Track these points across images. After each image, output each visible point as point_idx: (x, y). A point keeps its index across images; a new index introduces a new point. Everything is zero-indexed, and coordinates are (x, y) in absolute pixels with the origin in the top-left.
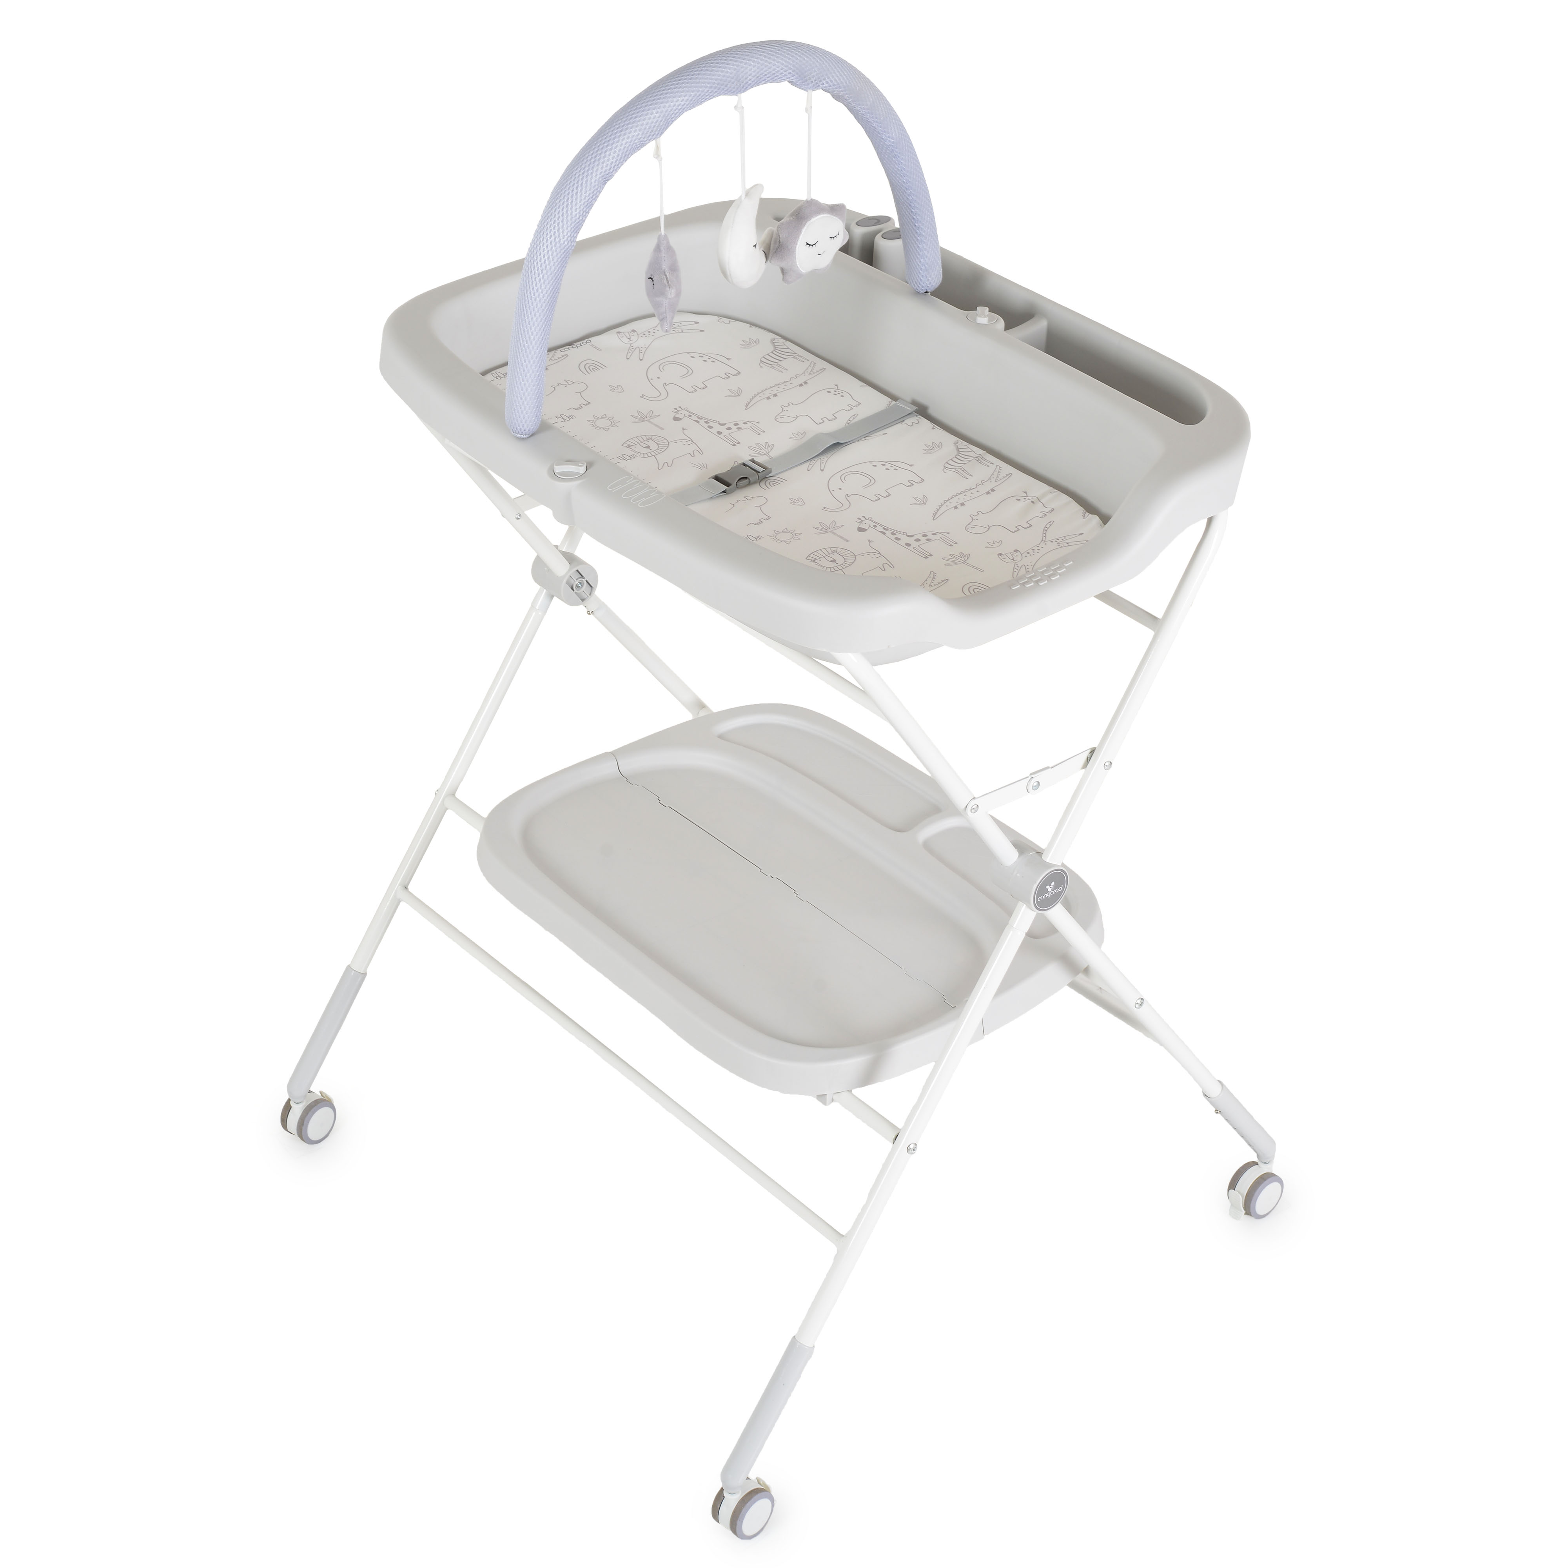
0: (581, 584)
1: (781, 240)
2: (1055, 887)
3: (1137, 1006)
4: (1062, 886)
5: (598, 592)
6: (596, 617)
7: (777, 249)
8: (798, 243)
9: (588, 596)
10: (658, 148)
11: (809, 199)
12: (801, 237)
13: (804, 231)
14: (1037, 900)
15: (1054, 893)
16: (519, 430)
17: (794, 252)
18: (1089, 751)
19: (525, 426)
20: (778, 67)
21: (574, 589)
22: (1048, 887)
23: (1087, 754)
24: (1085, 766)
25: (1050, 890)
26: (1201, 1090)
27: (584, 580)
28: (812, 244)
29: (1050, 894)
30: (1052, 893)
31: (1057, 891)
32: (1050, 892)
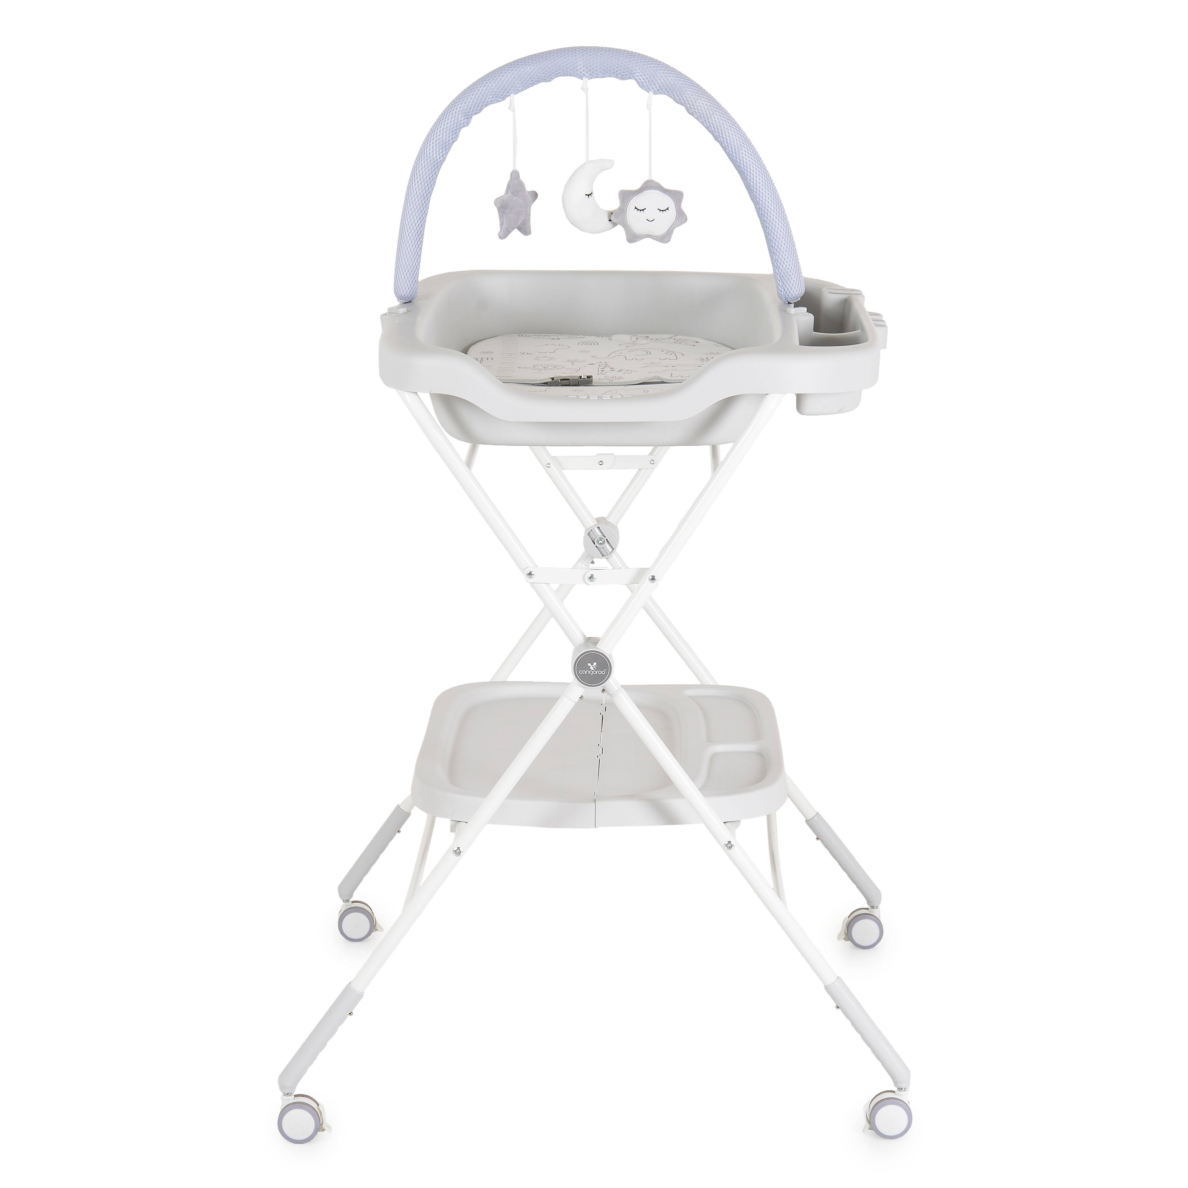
0: (601, 540)
2: (597, 668)
8: (629, 206)
12: (631, 202)
13: (634, 198)
17: (625, 212)
25: (592, 668)
27: (605, 538)
28: (640, 209)
29: (593, 672)
30: (595, 672)
31: (602, 672)
32: (593, 671)
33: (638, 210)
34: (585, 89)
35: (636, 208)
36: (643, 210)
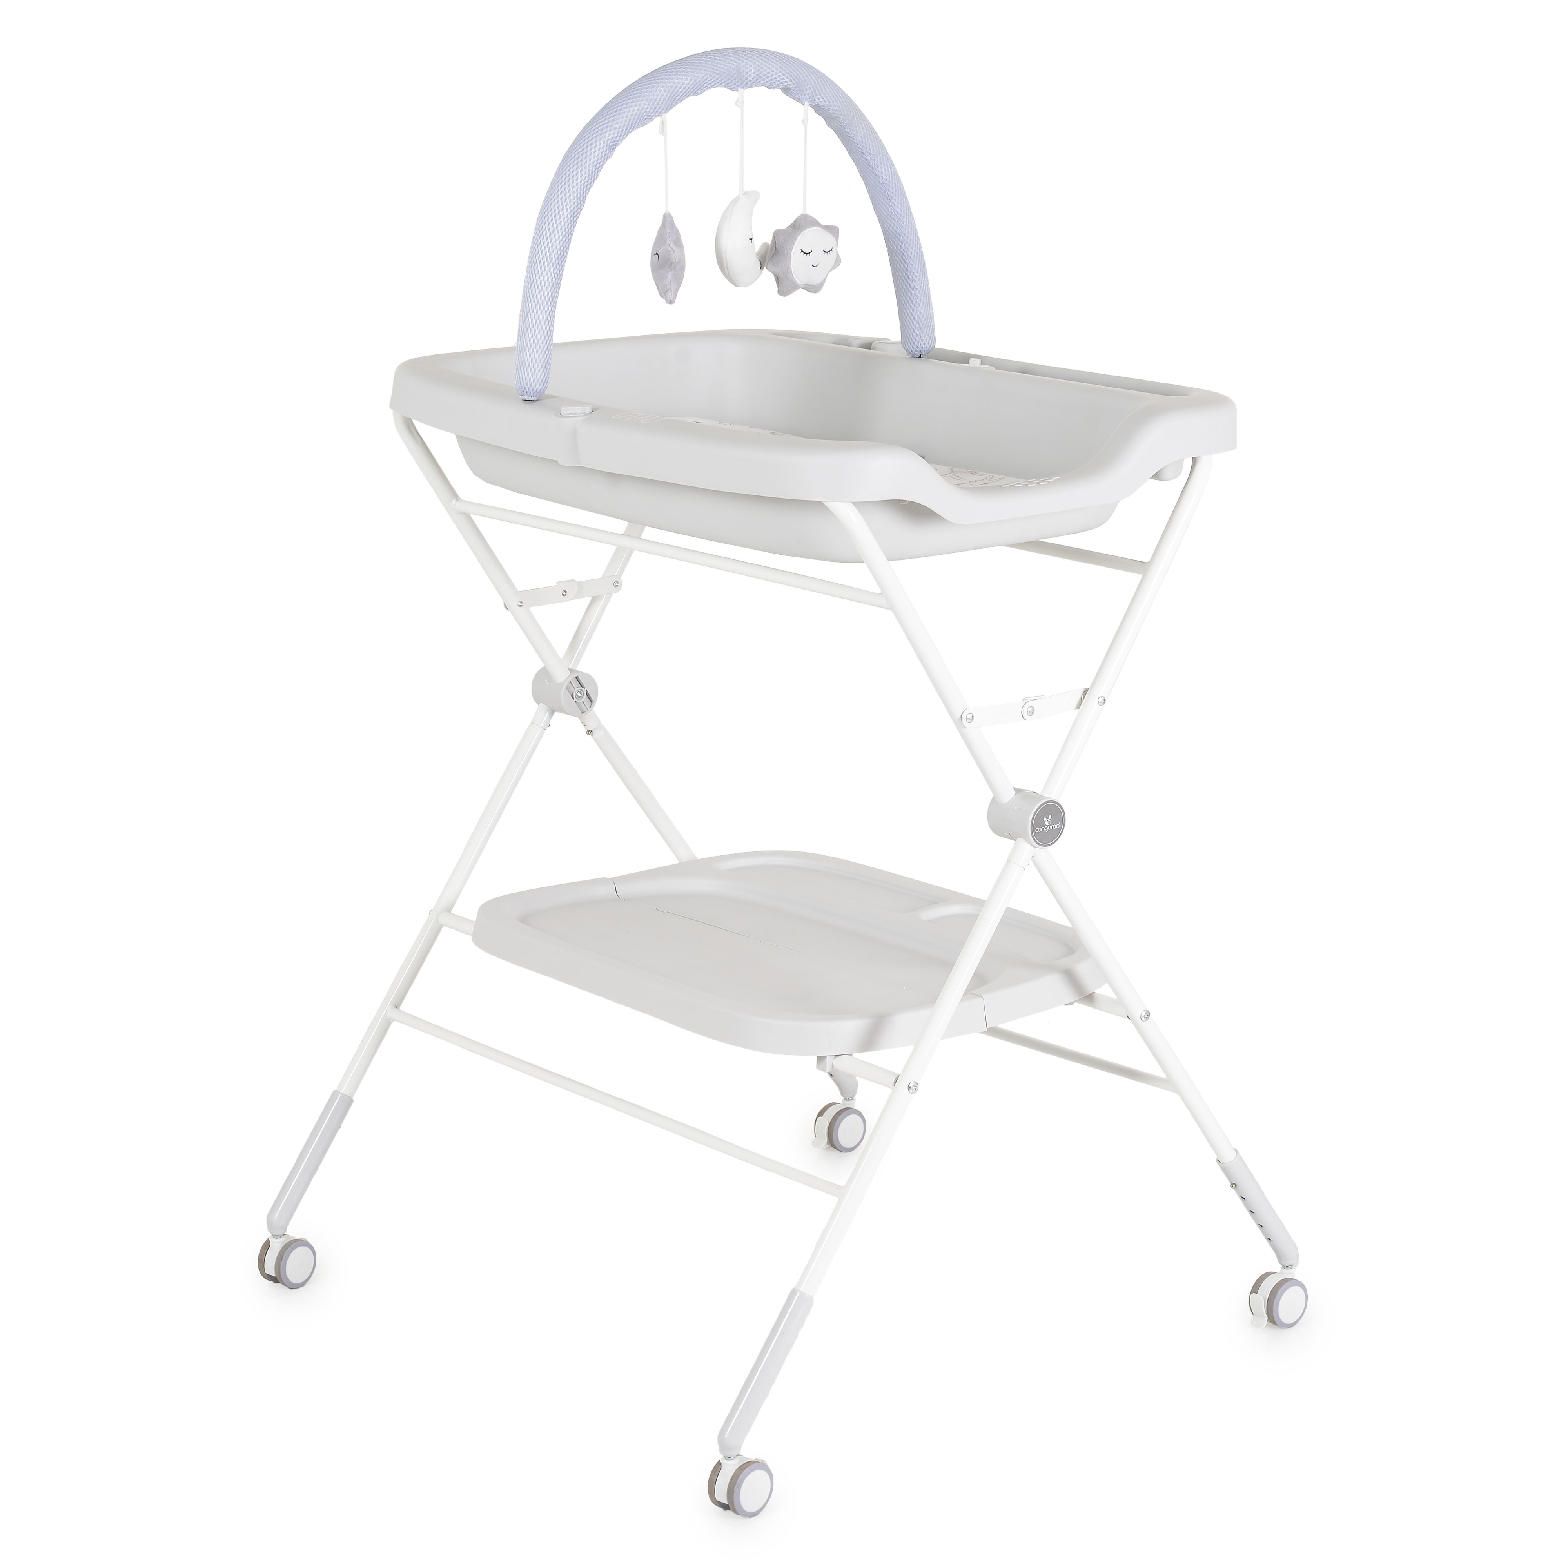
0: (581, 693)
1: (777, 246)
2: (1053, 822)
3: (1143, 1019)
4: (1060, 823)
5: (597, 708)
6: (596, 740)
7: (773, 255)
8: (794, 249)
9: (588, 709)
10: (663, 124)
11: (804, 214)
12: (796, 243)
13: (799, 238)
14: (1034, 831)
15: (1051, 828)
16: (527, 389)
17: (789, 258)
18: (1083, 691)
19: (533, 385)
20: (776, 74)
21: (575, 698)
22: (1045, 819)
23: (1081, 693)
24: (1078, 707)
25: (1047, 823)
26: (1215, 1157)
27: (585, 690)
28: (806, 252)
29: (1048, 828)
30: (1049, 828)
31: (1056, 826)
32: (1048, 826)
33: (805, 253)
34: (740, 103)
35: (802, 251)
36: (809, 253)
